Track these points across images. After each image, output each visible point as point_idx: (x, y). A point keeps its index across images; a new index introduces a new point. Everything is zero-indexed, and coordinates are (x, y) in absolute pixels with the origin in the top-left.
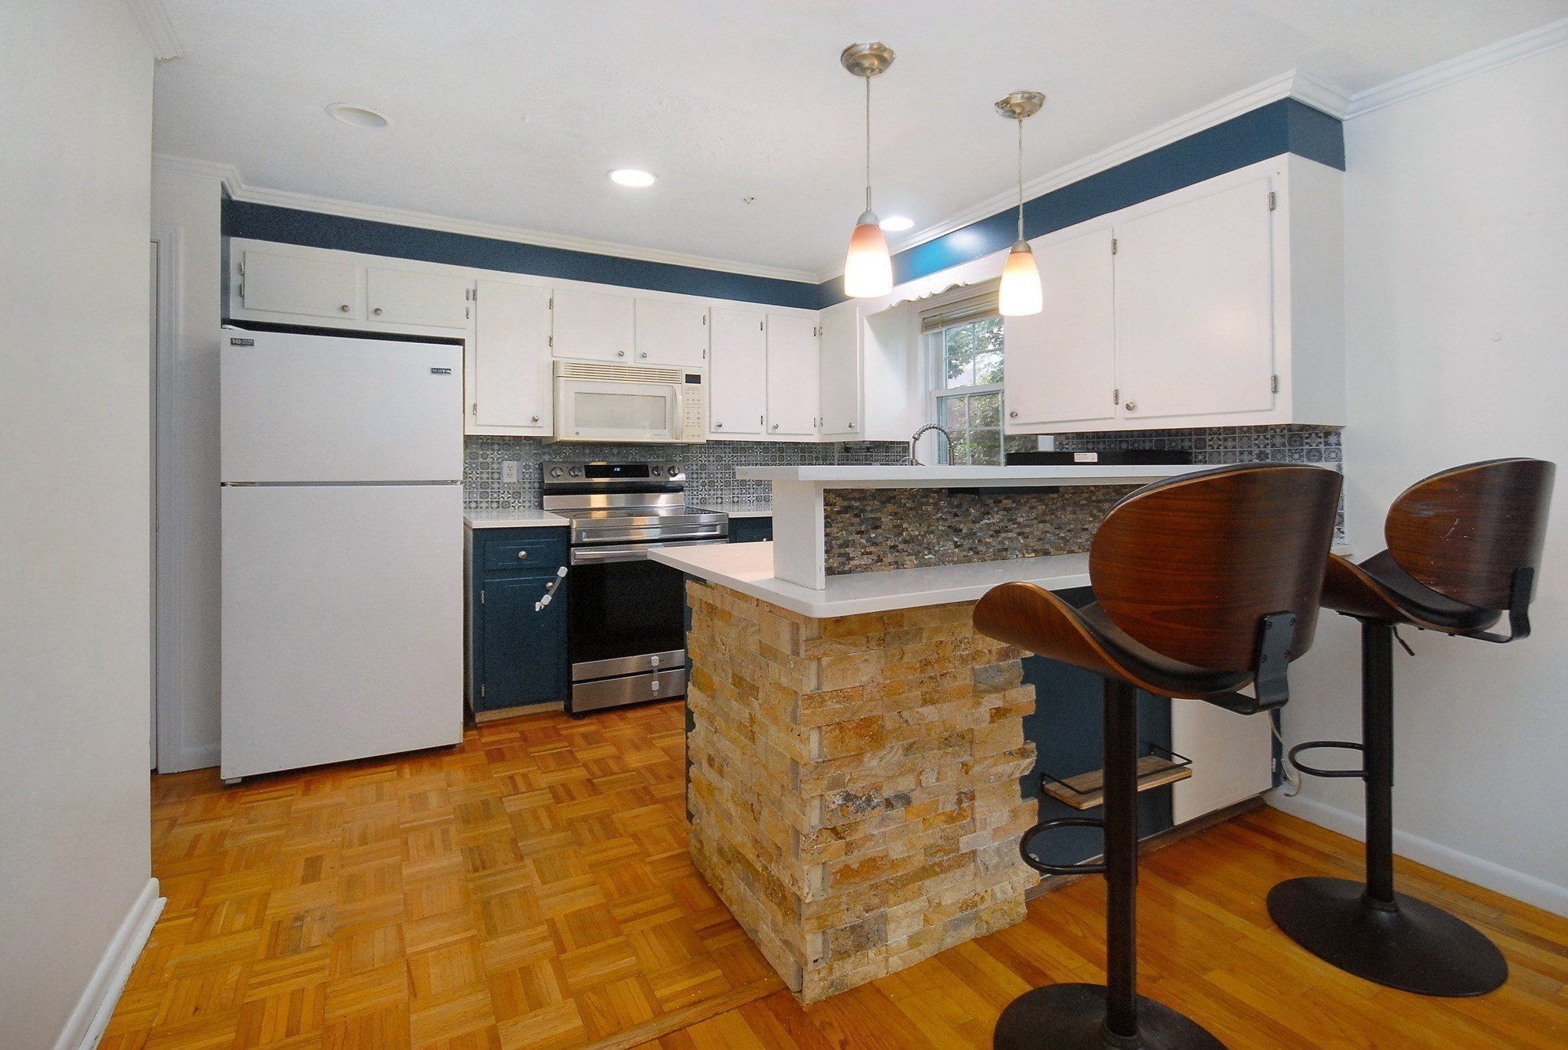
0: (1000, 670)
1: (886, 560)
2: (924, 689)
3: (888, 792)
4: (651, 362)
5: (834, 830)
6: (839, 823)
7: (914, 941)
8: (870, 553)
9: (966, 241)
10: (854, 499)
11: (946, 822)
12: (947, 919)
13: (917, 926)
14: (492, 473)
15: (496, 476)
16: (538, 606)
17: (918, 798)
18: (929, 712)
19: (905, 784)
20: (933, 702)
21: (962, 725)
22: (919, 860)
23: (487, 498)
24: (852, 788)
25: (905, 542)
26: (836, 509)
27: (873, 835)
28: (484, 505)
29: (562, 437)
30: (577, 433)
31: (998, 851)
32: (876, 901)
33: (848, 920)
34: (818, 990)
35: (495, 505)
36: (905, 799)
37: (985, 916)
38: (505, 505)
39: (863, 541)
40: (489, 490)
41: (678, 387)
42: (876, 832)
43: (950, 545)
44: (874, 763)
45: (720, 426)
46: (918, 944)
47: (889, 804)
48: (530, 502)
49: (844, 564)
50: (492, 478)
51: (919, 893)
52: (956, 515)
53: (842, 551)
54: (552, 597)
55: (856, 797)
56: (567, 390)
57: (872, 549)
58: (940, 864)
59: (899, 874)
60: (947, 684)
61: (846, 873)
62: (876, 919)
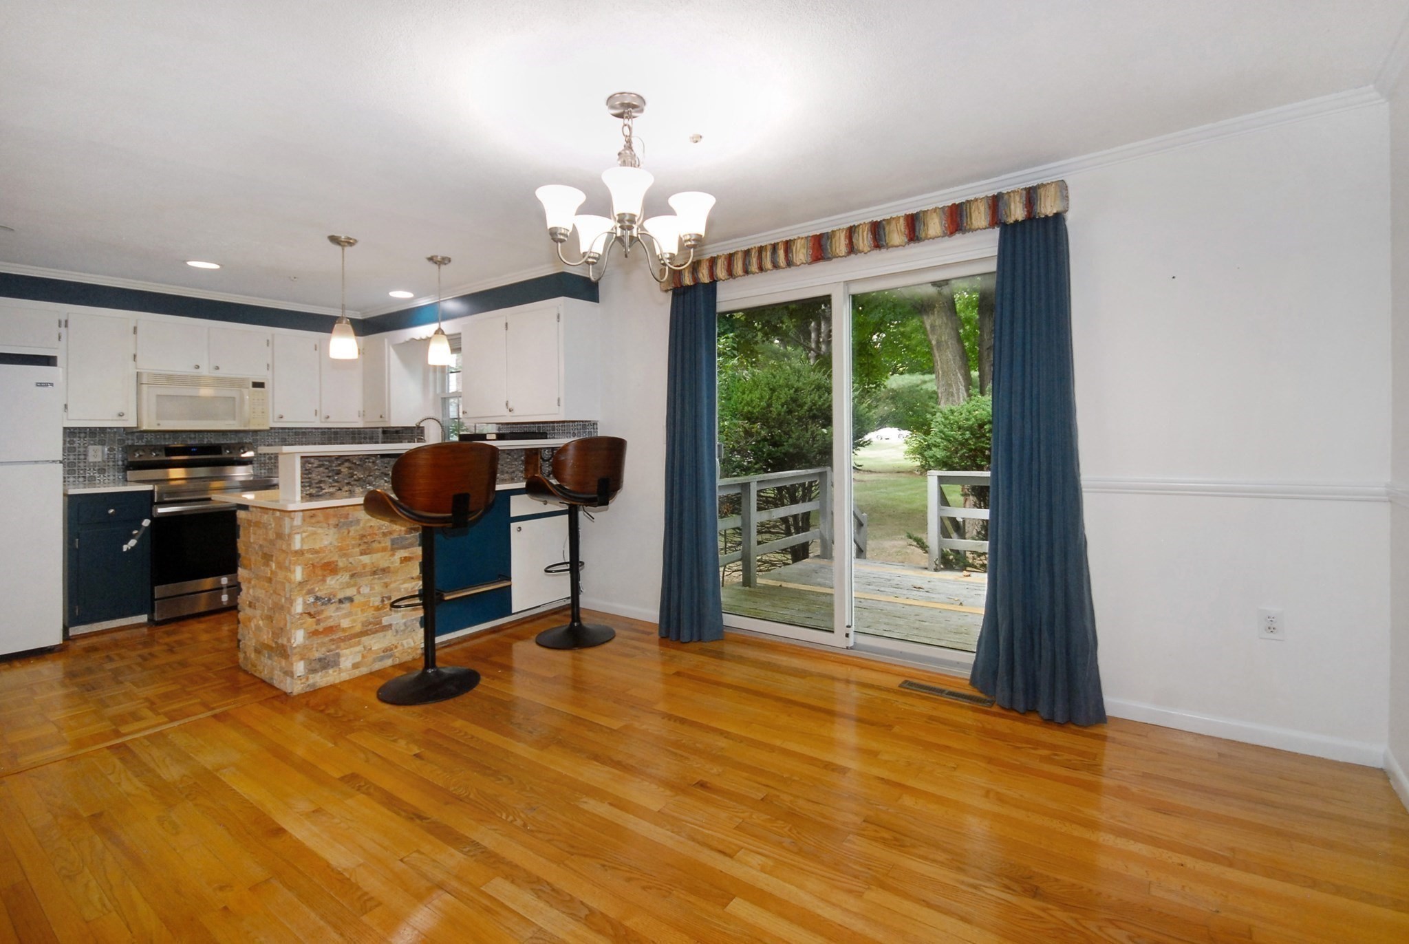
0: (407, 539)
1: (343, 489)
2: (361, 548)
3: (341, 595)
4: (222, 373)
5: (309, 614)
6: (312, 611)
7: (355, 666)
8: (334, 486)
9: (452, 306)
10: (326, 461)
11: (375, 610)
12: (375, 656)
13: (358, 659)
14: (79, 455)
15: (82, 457)
16: (125, 548)
17: (357, 599)
18: (366, 559)
19: (350, 592)
20: (366, 554)
21: (384, 564)
22: (358, 628)
23: (75, 474)
24: (319, 594)
25: (355, 480)
26: (315, 465)
27: (331, 616)
28: (71, 479)
29: (144, 428)
30: (159, 425)
31: (405, 624)
32: (333, 647)
33: (317, 655)
34: (300, 688)
35: (81, 479)
36: (350, 599)
37: (397, 654)
38: (92, 479)
39: (331, 480)
40: (76, 468)
41: (245, 391)
42: (333, 615)
43: (383, 481)
44: (333, 582)
45: (281, 417)
46: (358, 668)
47: (341, 601)
48: (114, 476)
49: (319, 492)
50: (79, 459)
51: (359, 643)
52: (386, 467)
53: (318, 485)
54: (138, 540)
55: (321, 598)
56: (149, 393)
57: (336, 484)
58: (370, 630)
59: (347, 634)
60: (375, 545)
61: (315, 633)
62: (334, 655)
